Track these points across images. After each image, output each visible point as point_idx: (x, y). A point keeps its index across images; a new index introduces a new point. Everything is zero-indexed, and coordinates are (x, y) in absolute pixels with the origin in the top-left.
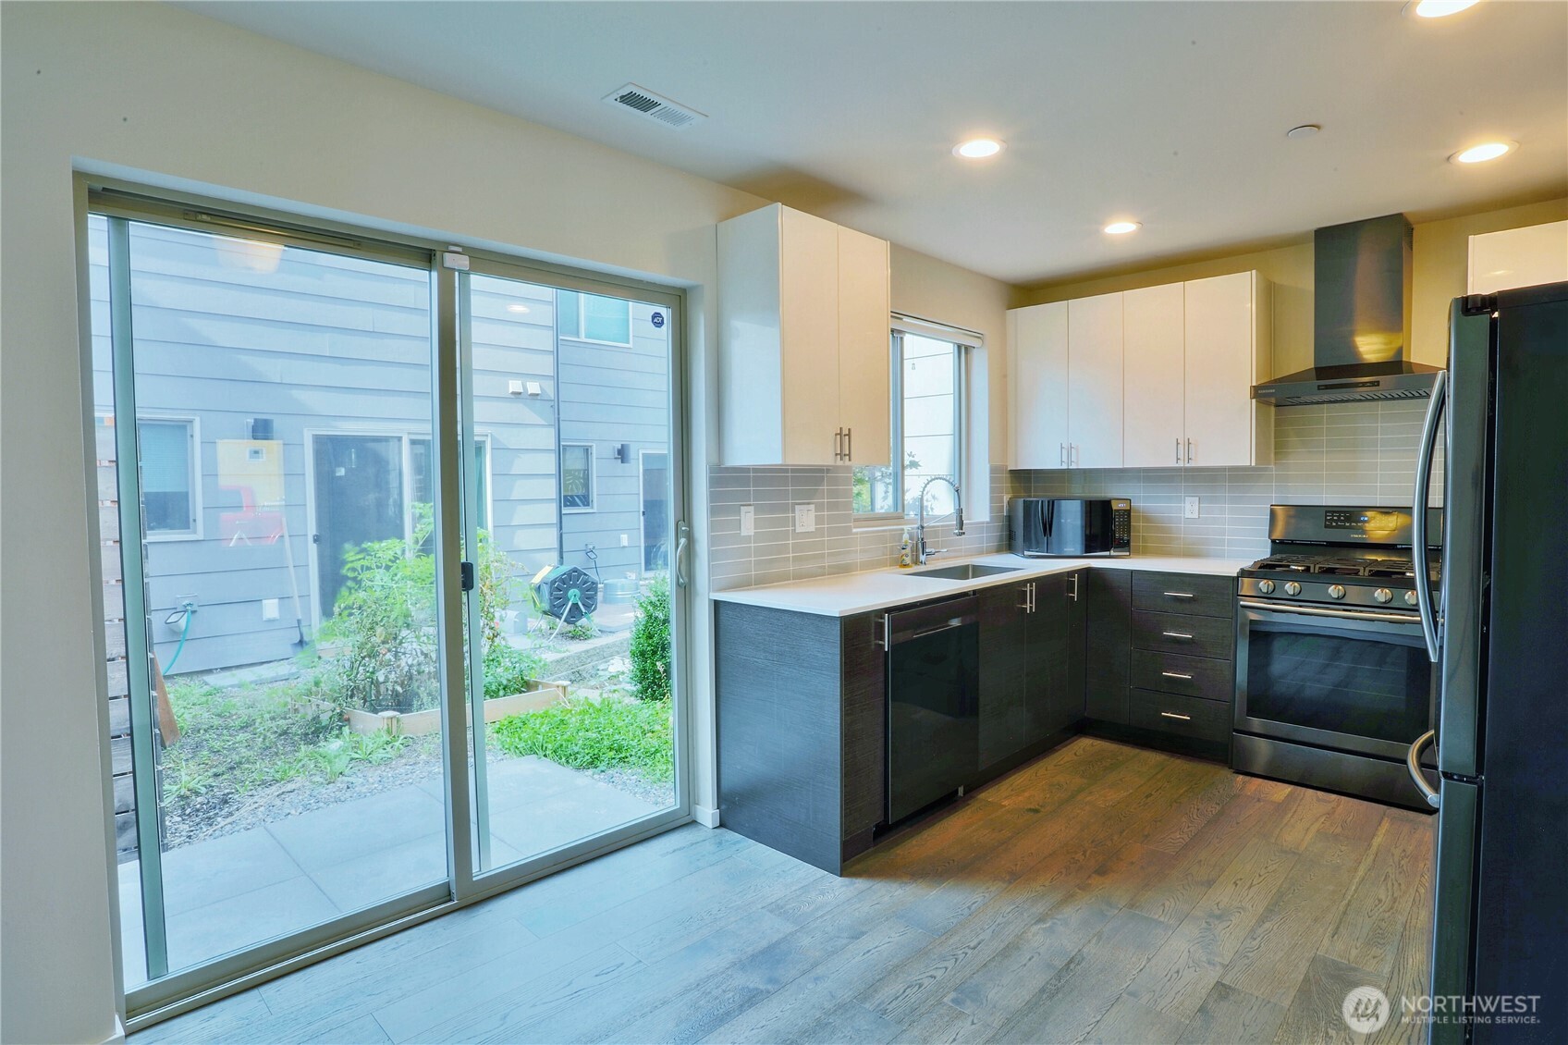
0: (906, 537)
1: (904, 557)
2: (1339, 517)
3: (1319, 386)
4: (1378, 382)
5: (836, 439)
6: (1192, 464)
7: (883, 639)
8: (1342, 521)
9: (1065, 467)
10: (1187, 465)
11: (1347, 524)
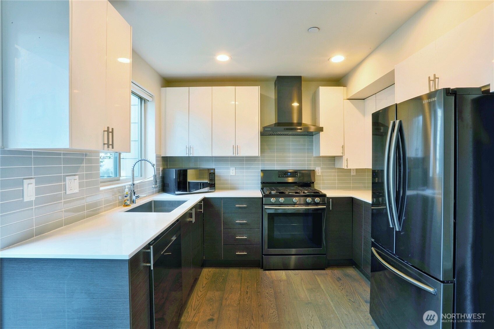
0: (127, 190)
1: (127, 201)
2: (282, 174)
3: (284, 129)
4: (302, 129)
5: (104, 134)
6: (239, 155)
7: (150, 262)
8: (283, 175)
9: (187, 155)
10: (237, 155)
11: (285, 176)
